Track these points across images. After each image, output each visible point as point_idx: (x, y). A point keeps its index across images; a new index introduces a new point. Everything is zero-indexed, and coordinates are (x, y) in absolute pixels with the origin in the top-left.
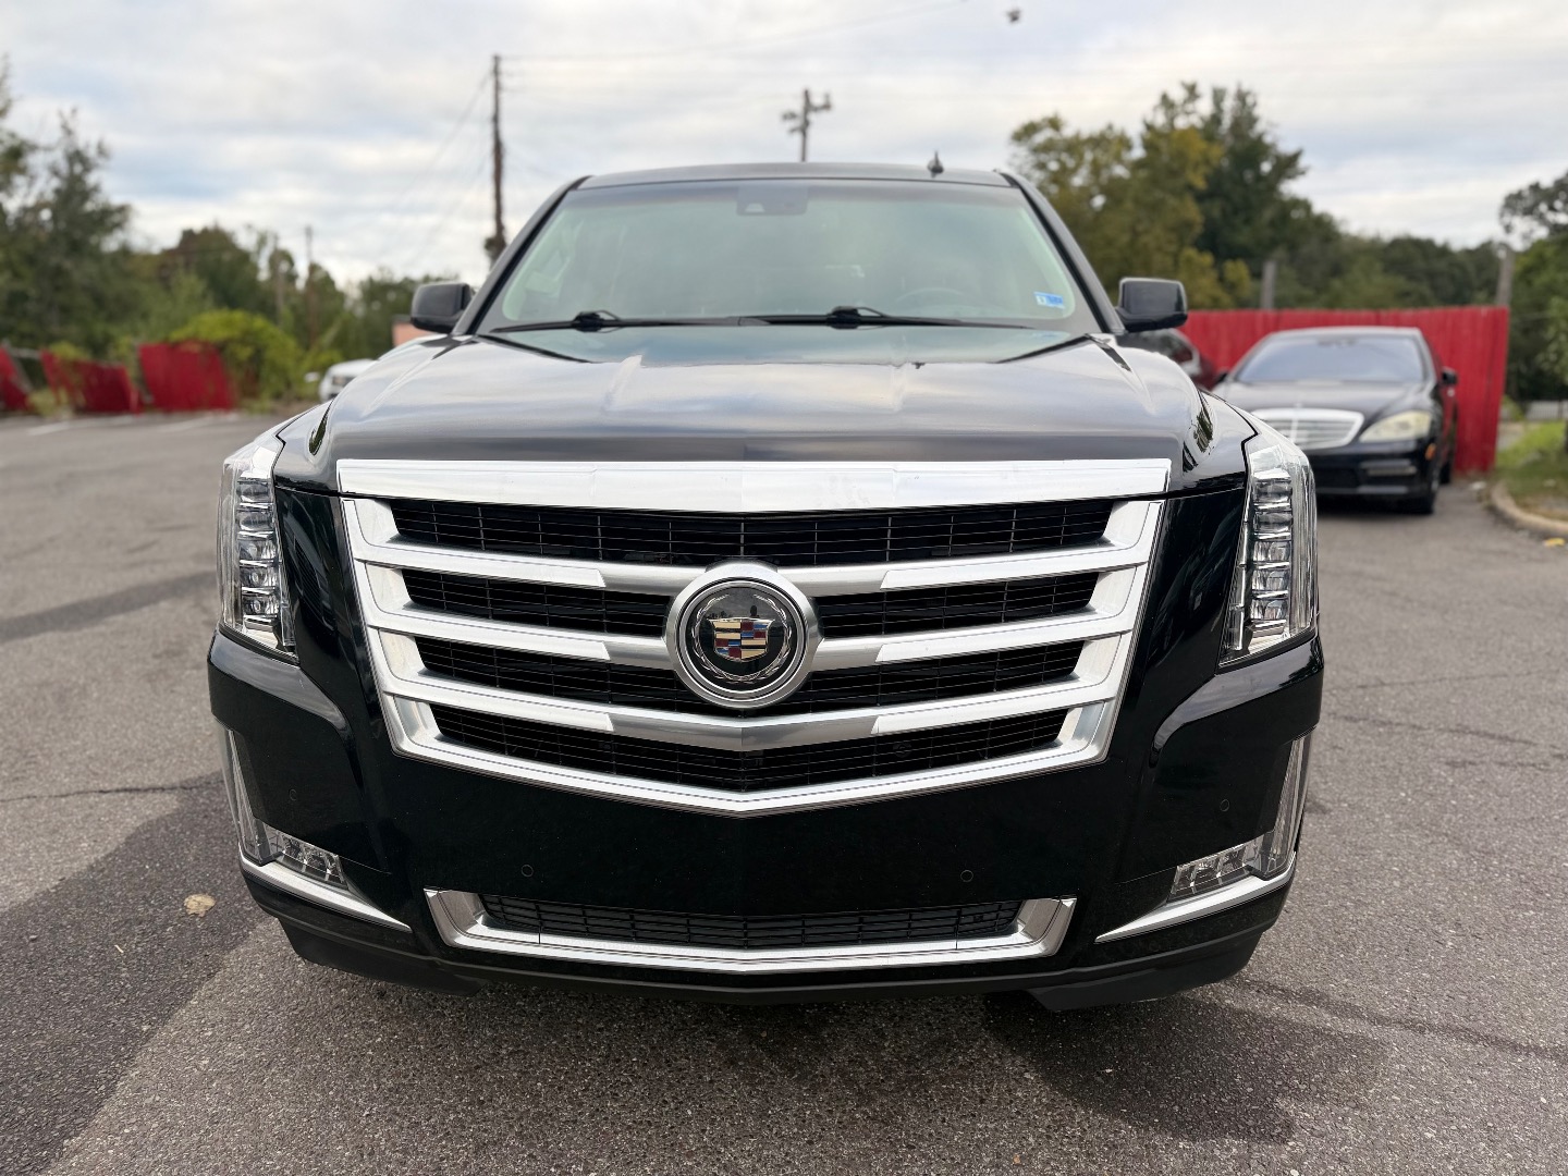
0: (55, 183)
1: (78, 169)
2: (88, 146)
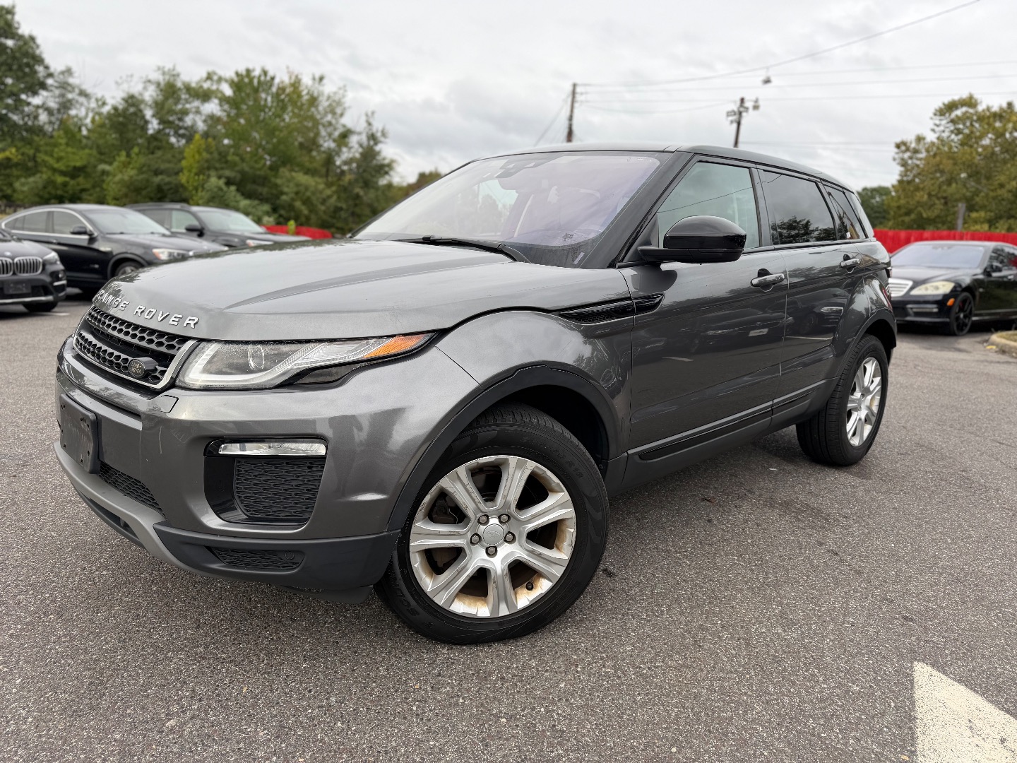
0: (360, 150)
1: (372, 143)
2: (377, 131)
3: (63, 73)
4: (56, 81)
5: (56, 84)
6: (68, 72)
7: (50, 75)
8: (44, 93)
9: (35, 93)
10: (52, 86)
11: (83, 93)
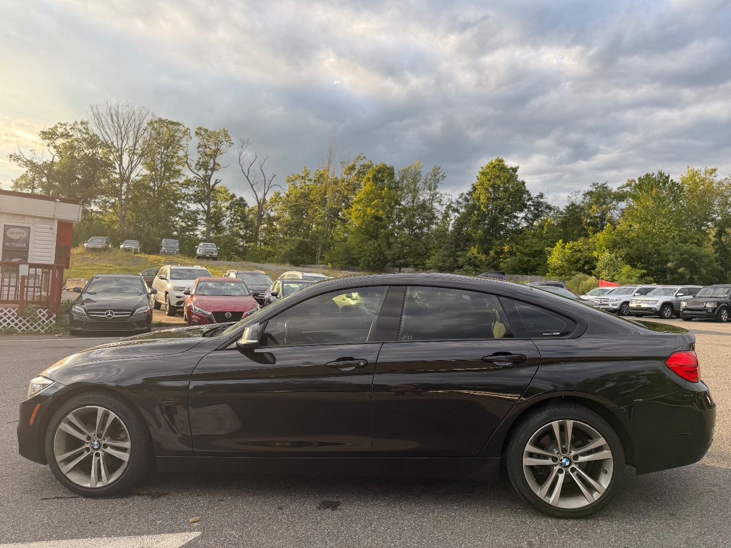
3: (538, 197)
4: (533, 202)
5: (532, 204)
6: (541, 196)
7: (530, 199)
8: (526, 210)
9: (522, 211)
10: (530, 205)
11: (549, 207)
